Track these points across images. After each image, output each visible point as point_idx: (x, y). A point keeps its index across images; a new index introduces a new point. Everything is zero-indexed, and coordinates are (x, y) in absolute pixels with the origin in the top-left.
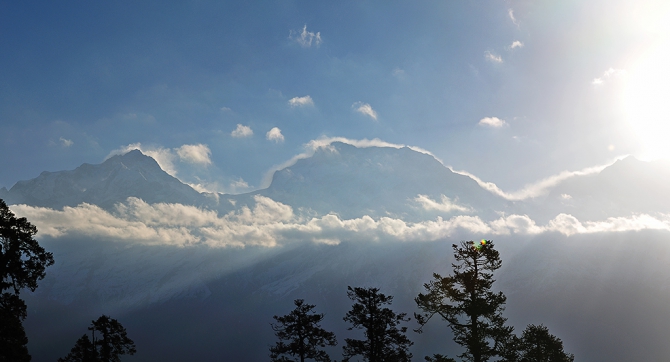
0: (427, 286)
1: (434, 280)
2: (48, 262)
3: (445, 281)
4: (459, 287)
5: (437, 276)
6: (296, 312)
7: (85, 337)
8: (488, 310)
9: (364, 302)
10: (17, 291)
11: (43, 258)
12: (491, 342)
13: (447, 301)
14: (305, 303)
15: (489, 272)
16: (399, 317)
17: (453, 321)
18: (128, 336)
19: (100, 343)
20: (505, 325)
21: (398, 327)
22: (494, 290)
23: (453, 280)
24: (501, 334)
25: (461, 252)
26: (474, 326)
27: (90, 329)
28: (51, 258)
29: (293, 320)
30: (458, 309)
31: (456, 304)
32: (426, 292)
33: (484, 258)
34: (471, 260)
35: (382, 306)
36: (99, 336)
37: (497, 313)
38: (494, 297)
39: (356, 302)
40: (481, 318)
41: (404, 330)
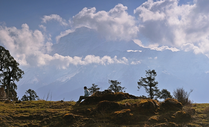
0: (140, 80)
1: (141, 79)
2: (22, 73)
3: (144, 79)
4: (147, 80)
5: (142, 78)
6: (92, 87)
7: (25, 95)
8: (154, 85)
9: (113, 84)
10: (14, 82)
11: (21, 72)
12: (154, 93)
13: (144, 83)
14: (95, 85)
15: (154, 77)
16: (123, 88)
17: (146, 88)
18: (37, 95)
19: (29, 97)
20: (158, 89)
21: (123, 91)
22: (155, 81)
23: (146, 79)
24: (157, 91)
25: (147, 72)
26: (151, 89)
27: (26, 93)
28: (23, 72)
29: (92, 89)
30: (147, 85)
31: (146, 84)
32: (139, 81)
33: (153, 74)
34: (150, 74)
35: (118, 85)
36: (29, 95)
37: (156, 86)
38: (155, 83)
39: (111, 84)
40: (152, 88)
41: (125, 91)
